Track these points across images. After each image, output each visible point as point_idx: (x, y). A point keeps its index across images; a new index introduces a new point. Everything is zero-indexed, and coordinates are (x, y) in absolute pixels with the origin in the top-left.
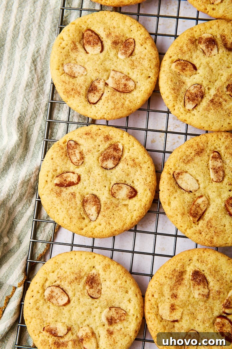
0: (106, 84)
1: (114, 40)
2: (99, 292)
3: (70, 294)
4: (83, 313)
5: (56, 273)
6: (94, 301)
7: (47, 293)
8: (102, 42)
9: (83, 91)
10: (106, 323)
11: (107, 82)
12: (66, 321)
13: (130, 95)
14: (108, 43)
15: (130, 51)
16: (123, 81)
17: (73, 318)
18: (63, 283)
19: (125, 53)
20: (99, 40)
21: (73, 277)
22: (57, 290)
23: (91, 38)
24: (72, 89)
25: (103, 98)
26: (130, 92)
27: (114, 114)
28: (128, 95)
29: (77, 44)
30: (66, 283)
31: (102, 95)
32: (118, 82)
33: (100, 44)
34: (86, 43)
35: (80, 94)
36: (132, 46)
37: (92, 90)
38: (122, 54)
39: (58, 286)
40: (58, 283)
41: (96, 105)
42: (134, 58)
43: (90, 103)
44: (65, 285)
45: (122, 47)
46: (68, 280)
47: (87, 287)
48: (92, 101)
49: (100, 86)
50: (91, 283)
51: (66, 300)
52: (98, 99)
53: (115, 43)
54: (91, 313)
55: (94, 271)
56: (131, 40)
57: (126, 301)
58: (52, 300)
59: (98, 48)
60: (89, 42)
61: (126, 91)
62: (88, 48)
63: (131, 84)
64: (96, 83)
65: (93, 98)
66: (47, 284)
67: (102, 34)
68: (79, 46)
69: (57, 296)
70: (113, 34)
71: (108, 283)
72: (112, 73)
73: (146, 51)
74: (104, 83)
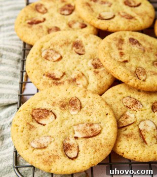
0: (76, 138)
8: (51, 112)
9: (60, 153)
11: (75, 135)
13: (101, 134)
14: (57, 110)
15: (79, 106)
16: (88, 128)
18: (55, 47)
22: (51, 52)
23: (40, 114)
24: (50, 157)
25: (81, 148)
26: (100, 133)
27: (99, 156)
28: (100, 136)
31: (78, 147)
32: (85, 131)
33: (50, 113)
35: (59, 157)
36: (78, 102)
37: (67, 148)
38: (73, 111)
41: (78, 158)
42: (84, 109)
43: (72, 159)
45: (70, 106)
48: (73, 156)
49: (72, 141)
52: (76, 152)
53: (63, 106)
56: (74, 98)
59: (51, 117)
60: (41, 117)
61: (96, 134)
62: (42, 121)
63: (96, 127)
64: (67, 142)
65: (73, 154)
70: (56, 102)
72: (75, 128)
73: (91, 99)
74: (73, 138)
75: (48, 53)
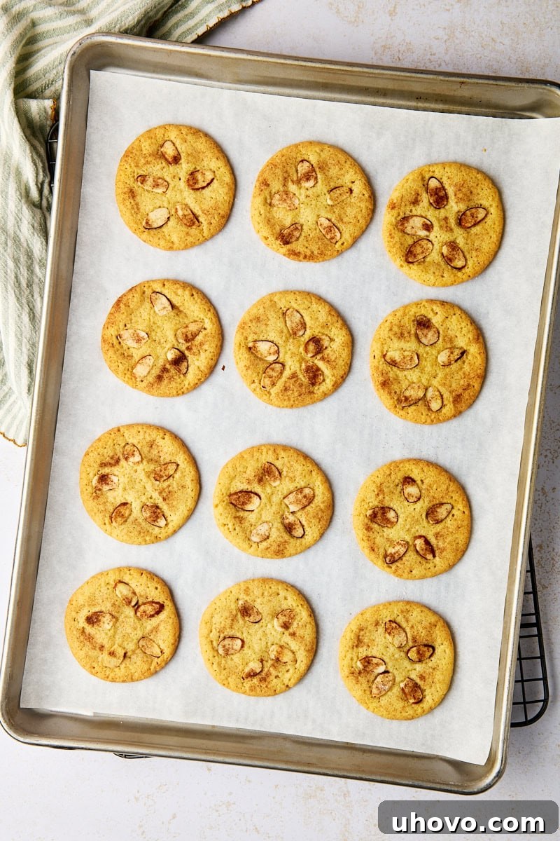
0: (293, 513)
1: (256, 480)
2: (258, 613)
3: (239, 635)
4: (260, 639)
5: (214, 630)
6: (260, 624)
7: (221, 651)
8: (251, 492)
9: (286, 537)
10: (283, 630)
11: (291, 511)
12: (254, 656)
13: (316, 498)
14: (257, 489)
15: (277, 473)
16: (300, 496)
17: (257, 650)
18: (226, 633)
19: (275, 479)
20: (248, 494)
21: (229, 621)
22: (227, 642)
23: (242, 499)
24: (279, 546)
25: (304, 523)
26: (314, 497)
27: (325, 523)
28: (316, 500)
29: (238, 514)
30: (228, 630)
31: (300, 522)
32: (297, 501)
33: (252, 495)
34: (243, 507)
35: (287, 542)
36: (274, 468)
37: (290, 528)
38: (274, 481)
39: (225, 638)
40: (222, 636)
41: (306, 533)
42: (284, 473)
43: (301, 538)
44: (228, 632)
45: (267, 477)
46: (228, 627)
47: (247, 619)
48: (301, 536)
49: (291, 519)
50: (247, 612)
51: (239, 643)
52: (302, 529)
53: (260, 480)
54: (266, 634)
55: (241, 602)
56: (267, 465)
57: (283, 601)
58: (230, 653)
59: (255, 500)
60: (244, 503)
61: (310, 500)
62: (249, 507)
63: (307, 491)
64: (286, 521)
65: (299, 532)
66: (215, 644)
67: (245, 487)
68: (241, 514)
69: (230, 646)
70: (251, 478)
71: (259, 601)
72: (286, 501)
73: (286, 459)
74: (291, 514)
75: (224, 646)
